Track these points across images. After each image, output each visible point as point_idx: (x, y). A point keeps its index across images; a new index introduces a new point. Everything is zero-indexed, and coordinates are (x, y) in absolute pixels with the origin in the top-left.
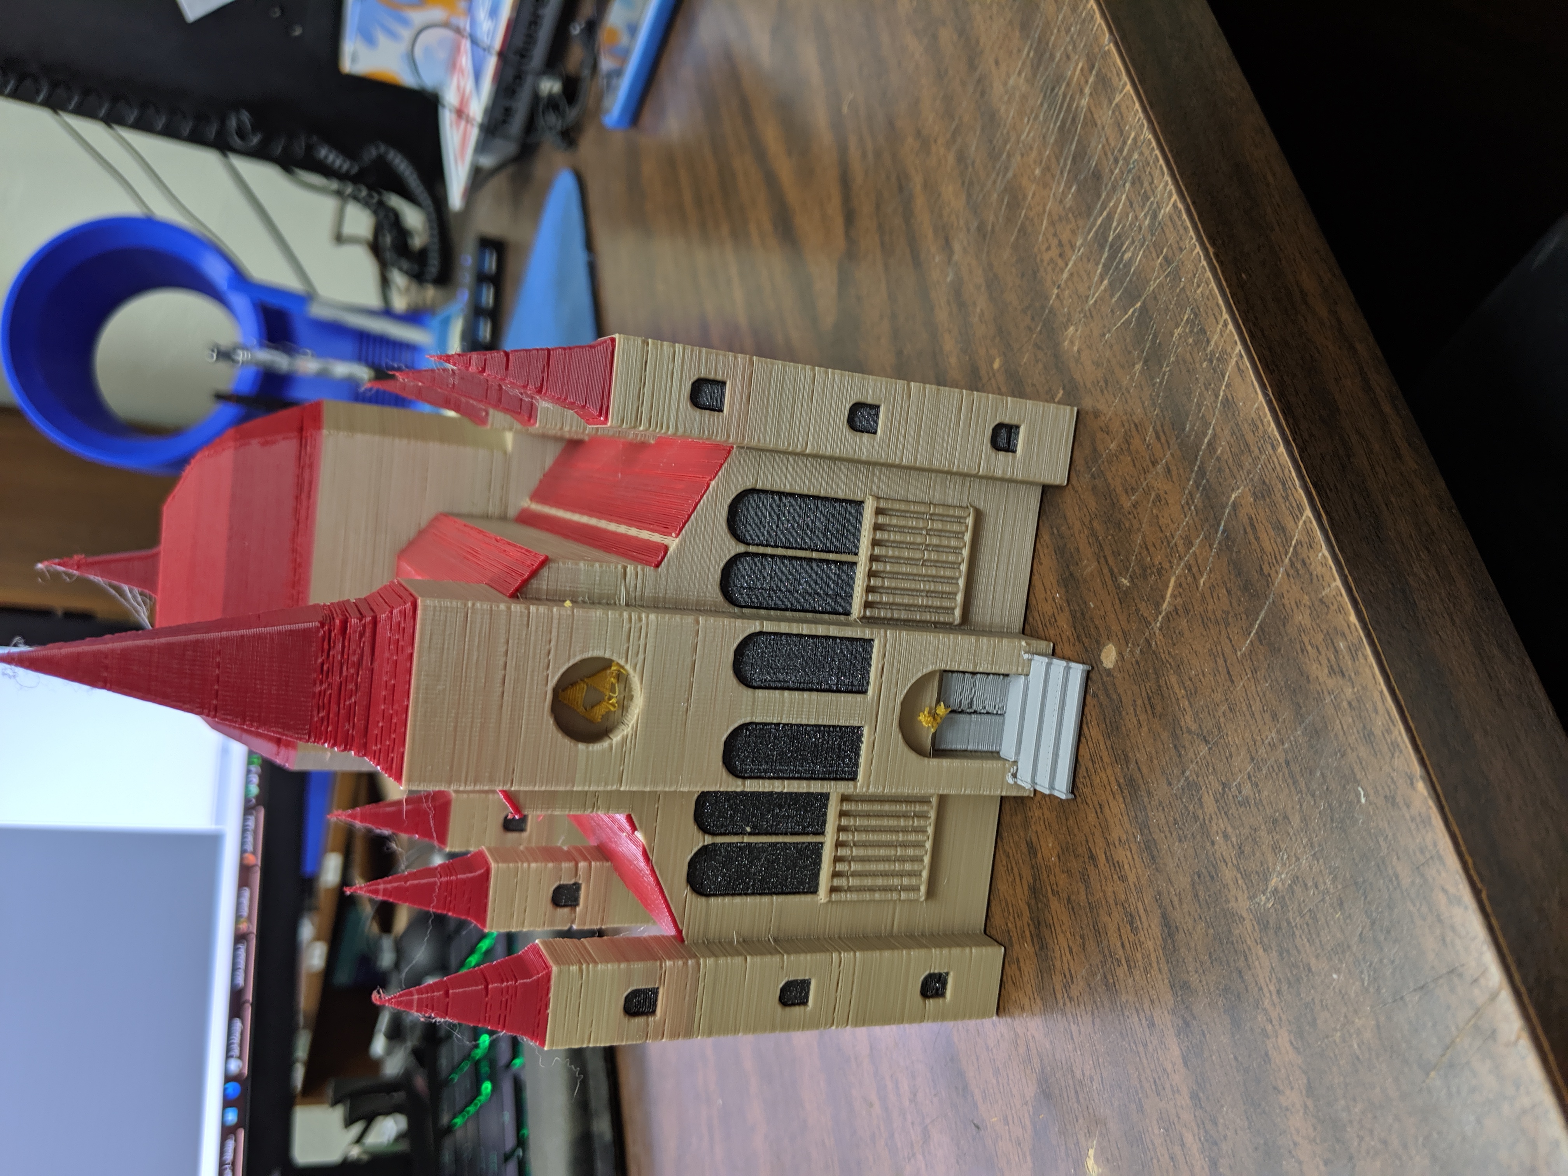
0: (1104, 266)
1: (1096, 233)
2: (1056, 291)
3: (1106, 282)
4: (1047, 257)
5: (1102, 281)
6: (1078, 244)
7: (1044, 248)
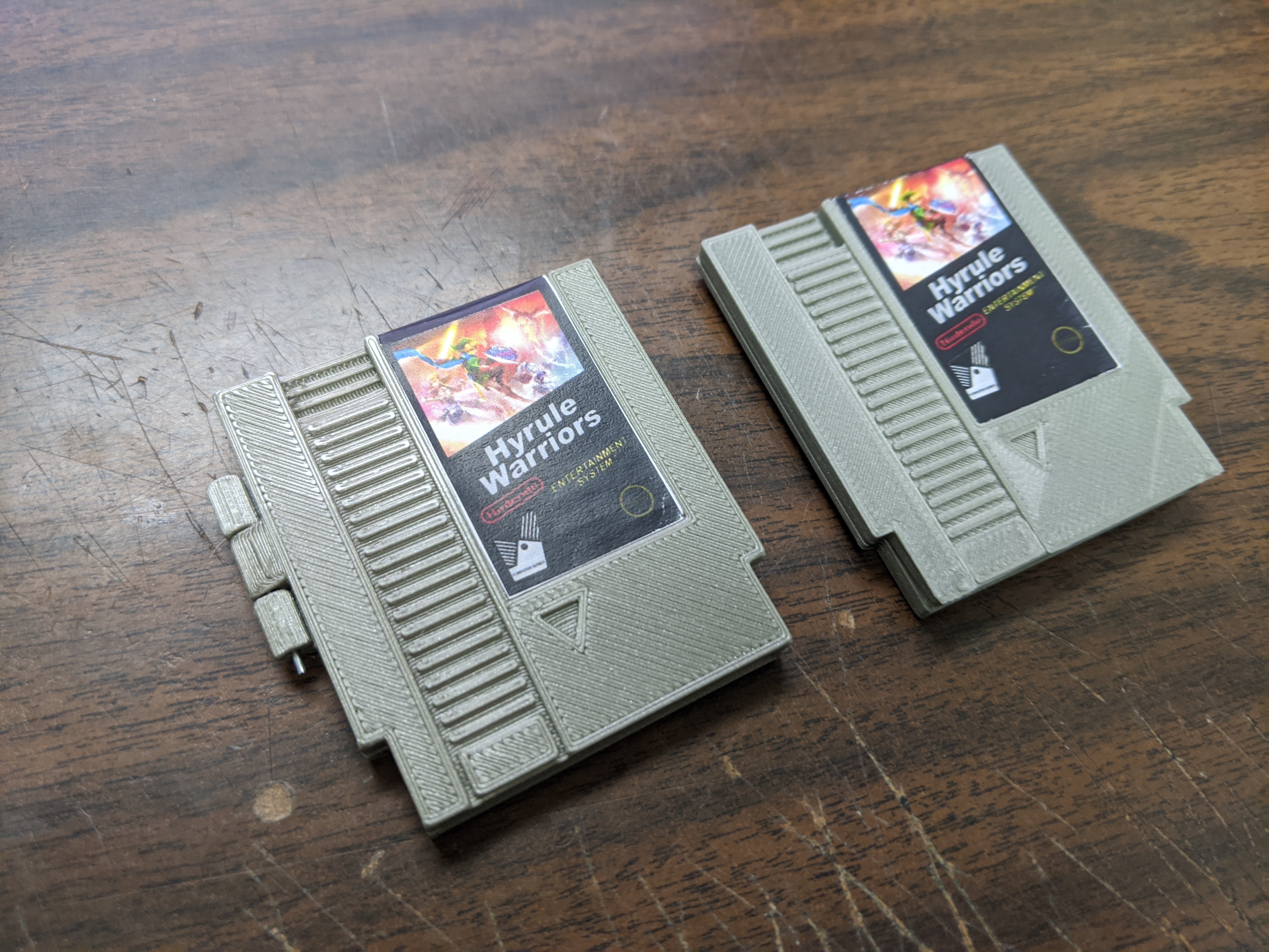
0: (887, 922)
1: (948, 916)
2: (900, 794)
3: (859, 920)
4: (964, 781)
5: (864, 912)
6: (950, 865)
7: (981, 777)
